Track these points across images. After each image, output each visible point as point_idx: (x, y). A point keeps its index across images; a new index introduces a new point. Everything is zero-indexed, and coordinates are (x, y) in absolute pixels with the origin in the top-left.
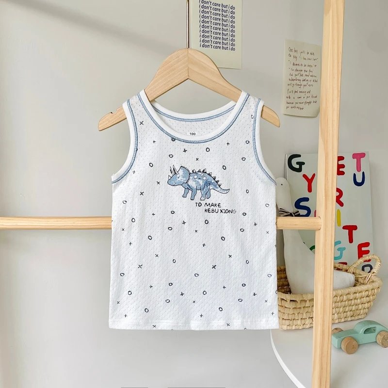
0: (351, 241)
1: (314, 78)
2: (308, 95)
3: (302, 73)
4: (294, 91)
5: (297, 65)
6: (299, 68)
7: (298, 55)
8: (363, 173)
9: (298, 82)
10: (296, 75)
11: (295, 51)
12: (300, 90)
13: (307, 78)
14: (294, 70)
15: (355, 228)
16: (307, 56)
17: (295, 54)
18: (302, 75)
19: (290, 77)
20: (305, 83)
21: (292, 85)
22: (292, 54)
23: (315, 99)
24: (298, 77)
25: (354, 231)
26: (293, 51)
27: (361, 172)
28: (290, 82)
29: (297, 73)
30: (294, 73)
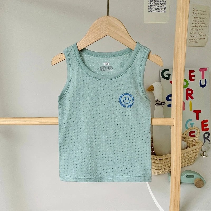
0: (198, 119)
1: (205, 25)
2: (201, 34)
3: (199, 23)
4: (194, 33)
5: (196, 18)
6: (198, 20)
7: (197, 12)
8: (206, 80)
9: (196, 28)
10: (196, 24)
11: (196, 10)
12: (197, 32)
13: (201, 25)
14: (195, 21)
15: (200, 111)
16: (202, 13)
17: (196, 12)
18: (199, 24)
19: (192, 25)
20: (200, 28)
21: (193, 29)
22: (195, 12)
23: (204, 37)
24: (197, 25)
25: (199, 113)
26: (195, 10)
27: (205, 79)
28: (192, 28)
29: (196, 22)
30: (195, 22)
